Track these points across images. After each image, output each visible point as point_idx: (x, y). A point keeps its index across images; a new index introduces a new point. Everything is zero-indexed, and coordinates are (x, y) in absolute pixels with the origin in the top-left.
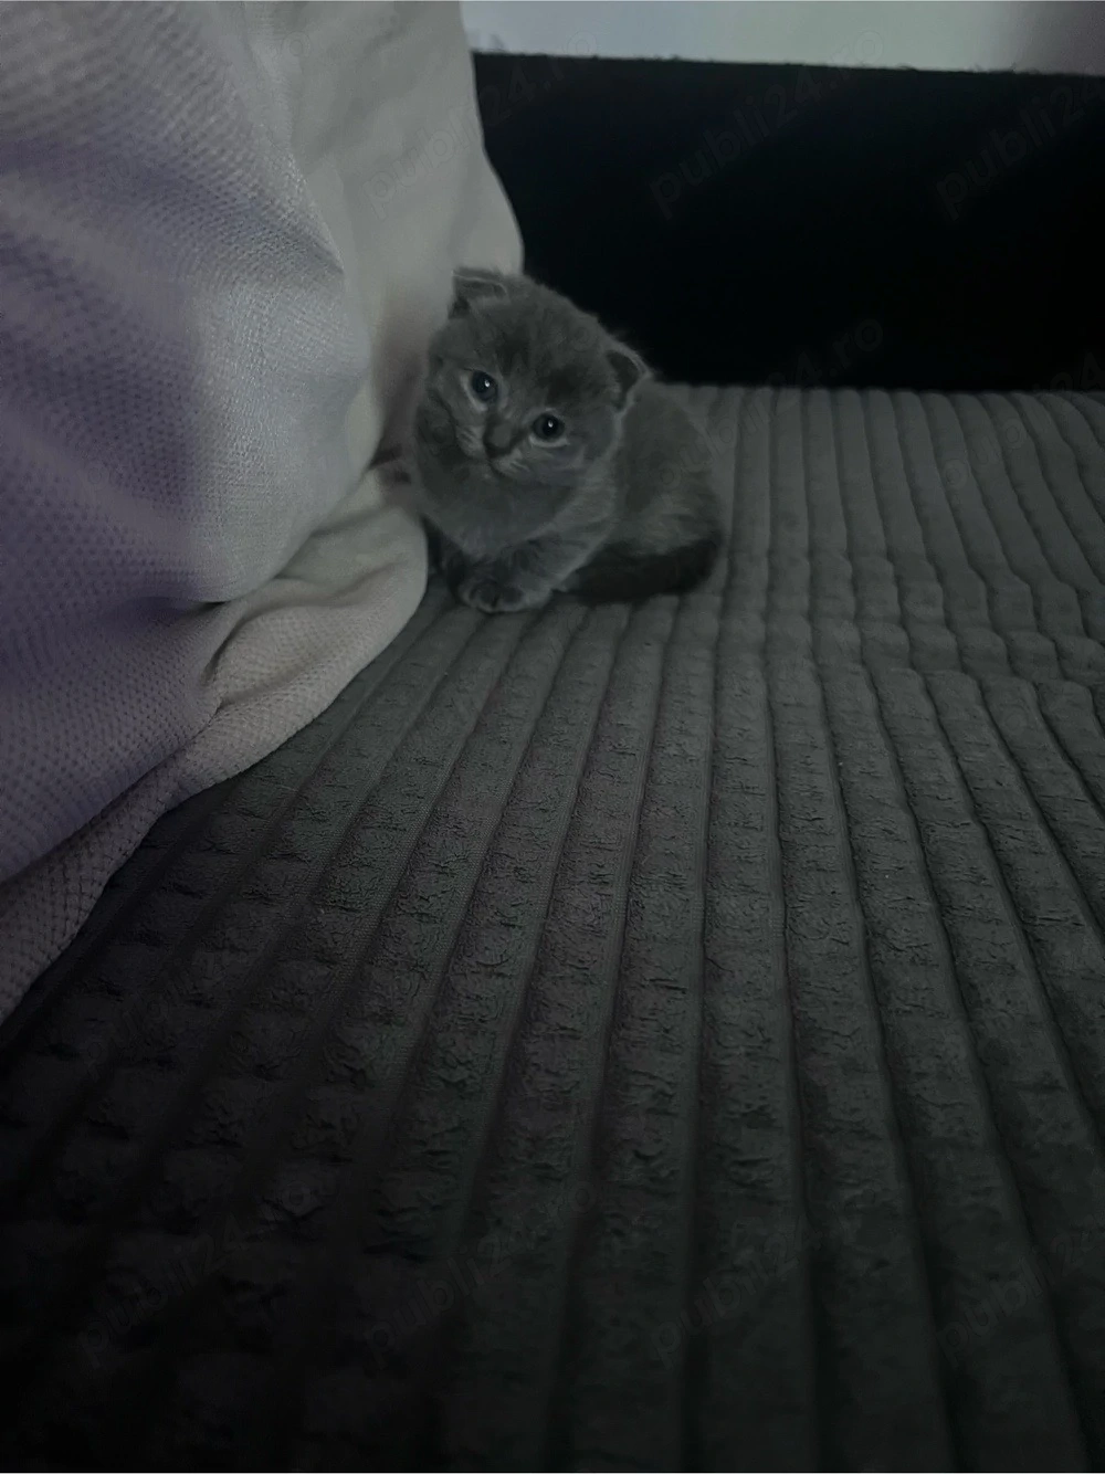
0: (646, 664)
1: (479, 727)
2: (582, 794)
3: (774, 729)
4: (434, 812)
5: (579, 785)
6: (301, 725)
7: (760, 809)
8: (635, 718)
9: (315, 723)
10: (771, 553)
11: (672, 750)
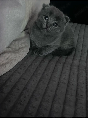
0: (60, 67)
1: (33, 74)
2: (47, 87)
3: (78, 80)
4: (25, 87)
5: (47, 86)
6: (7, 71)
7: (74, 93)
8: (57, 75)
9: (9, 71)
10: (81, 51)
11: (62, 82)
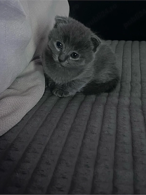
0: (99, 110)
2: (83, 144)
3: (132, 127)
8: (96, 124)
10: (131, 82)
